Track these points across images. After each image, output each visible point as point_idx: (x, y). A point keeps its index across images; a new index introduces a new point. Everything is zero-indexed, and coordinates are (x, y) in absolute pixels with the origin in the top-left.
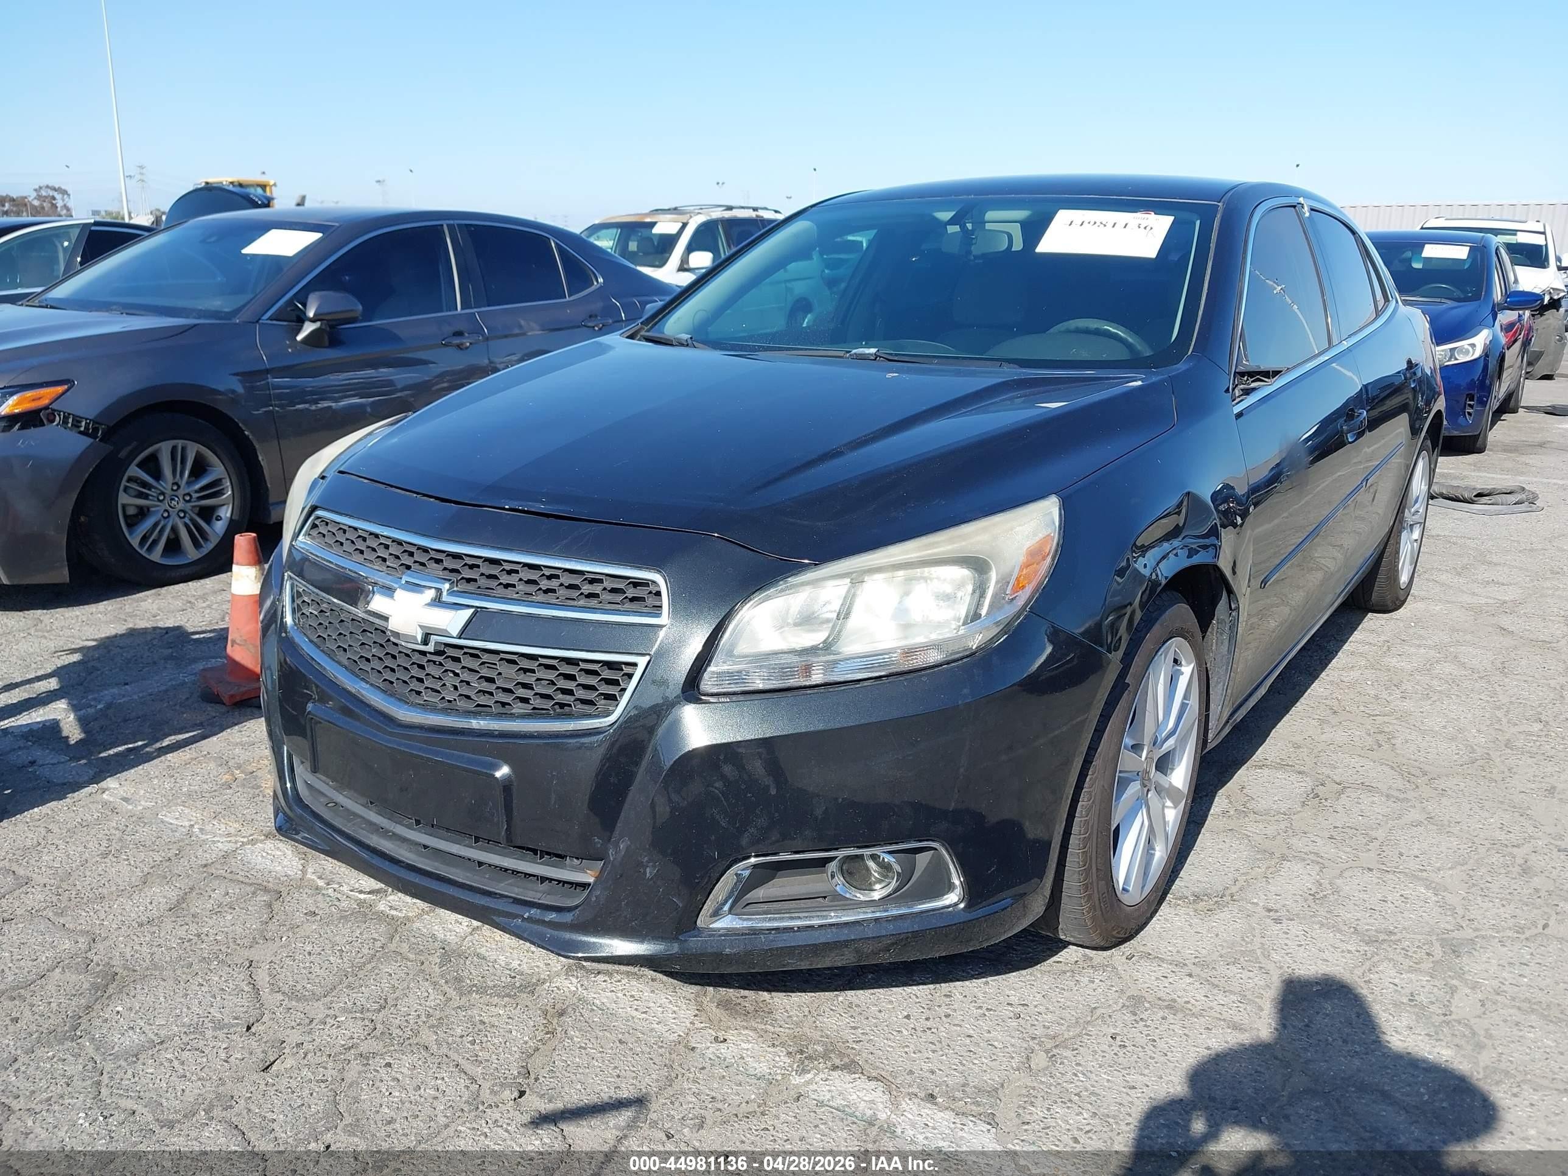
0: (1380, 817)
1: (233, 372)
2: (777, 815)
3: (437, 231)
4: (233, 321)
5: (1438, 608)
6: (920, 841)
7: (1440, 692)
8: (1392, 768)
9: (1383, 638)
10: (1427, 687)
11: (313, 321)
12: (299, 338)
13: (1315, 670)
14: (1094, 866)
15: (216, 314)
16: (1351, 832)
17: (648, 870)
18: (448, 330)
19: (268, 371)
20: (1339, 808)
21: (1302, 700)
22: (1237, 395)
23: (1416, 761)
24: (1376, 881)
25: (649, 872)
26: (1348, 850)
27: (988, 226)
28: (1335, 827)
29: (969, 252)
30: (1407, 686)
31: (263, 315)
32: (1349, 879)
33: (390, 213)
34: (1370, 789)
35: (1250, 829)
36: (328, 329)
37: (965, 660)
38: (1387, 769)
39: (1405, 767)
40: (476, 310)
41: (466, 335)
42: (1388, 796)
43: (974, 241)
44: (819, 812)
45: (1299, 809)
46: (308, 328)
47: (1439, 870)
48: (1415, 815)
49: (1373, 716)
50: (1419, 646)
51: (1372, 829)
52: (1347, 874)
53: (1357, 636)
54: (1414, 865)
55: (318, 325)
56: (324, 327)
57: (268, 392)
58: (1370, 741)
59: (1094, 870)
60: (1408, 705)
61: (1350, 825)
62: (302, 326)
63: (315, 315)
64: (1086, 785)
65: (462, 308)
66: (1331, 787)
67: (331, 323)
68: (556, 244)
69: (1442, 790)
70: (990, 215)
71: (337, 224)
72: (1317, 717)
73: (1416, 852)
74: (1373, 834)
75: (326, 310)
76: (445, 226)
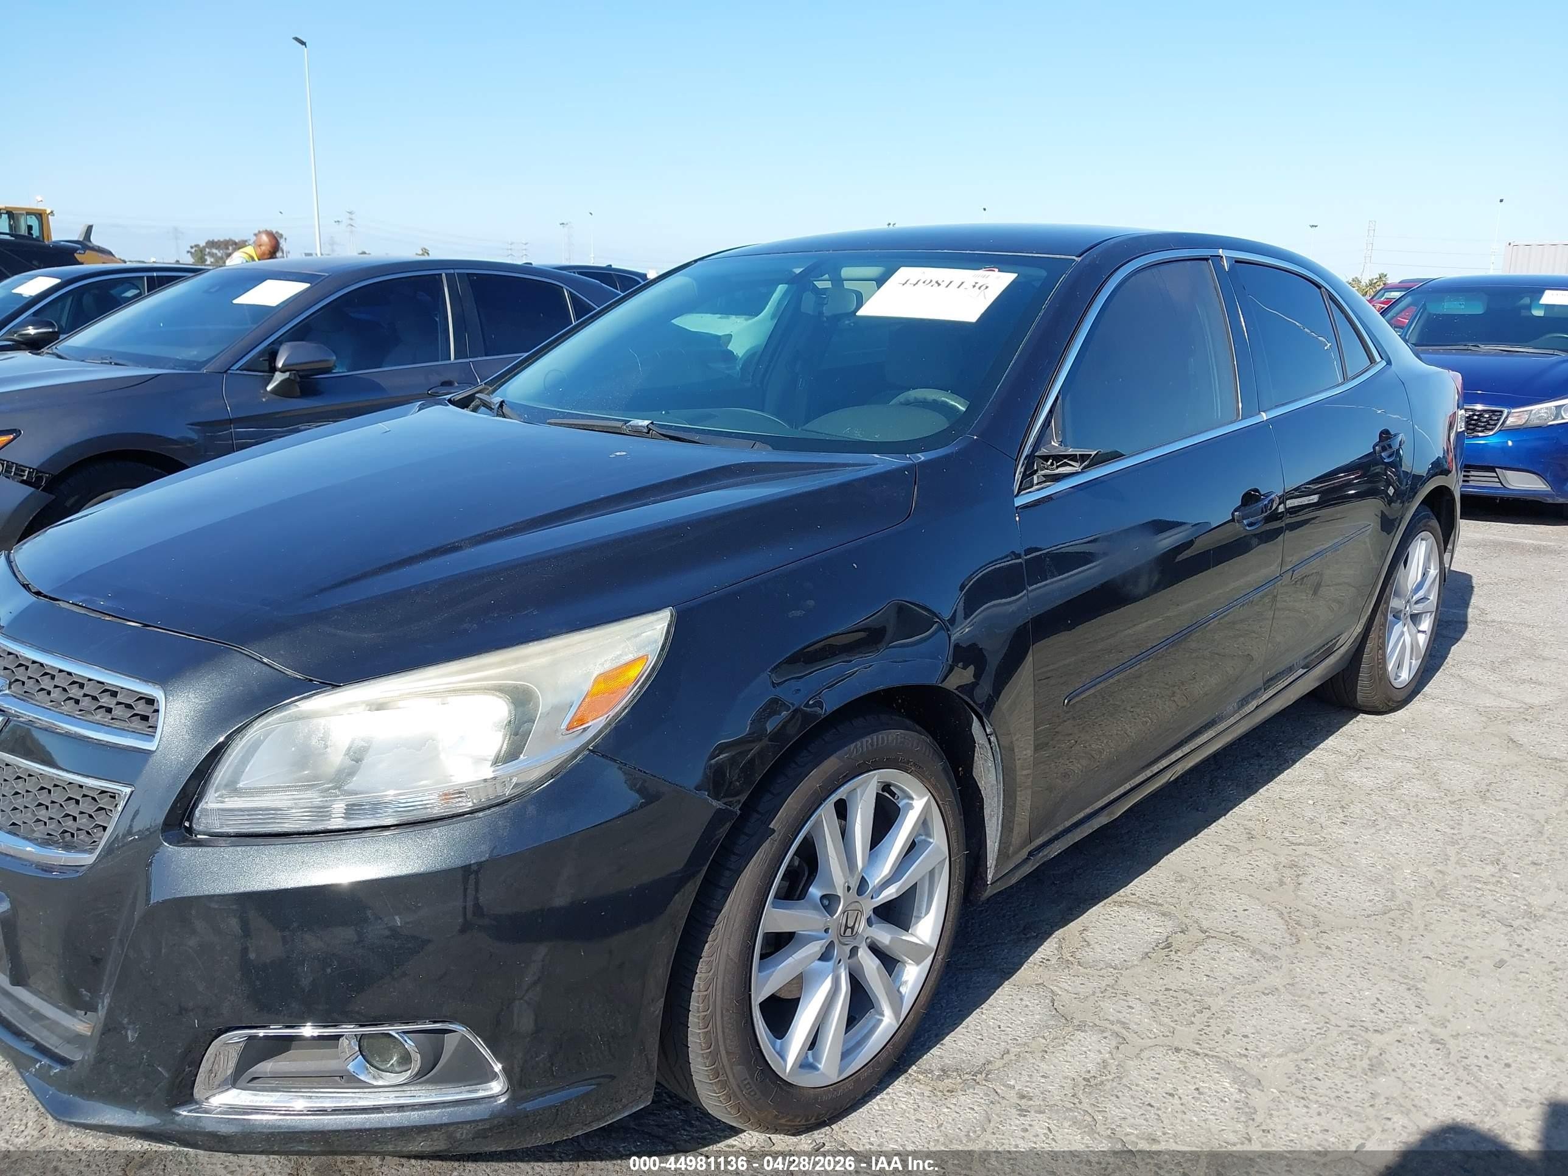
0: (1229, 980)
1: (191, 421)
2: (258, 983)
3: (436, 280)
4: (201, 372)
5: (1447, 710)
6: (435, 1022)
7: (1392, 818)
8: (1281, 915)
9: (1360, 745)
10: (1379, 810)
11: (283, 371)
12: (269, 388)
13: (1256, 782)
14: (722, 1048)
15: (188, 364)
16: (1182, 996)
17: (129, 1033)
18: (437, 379)
19: (231, 421)
20: (1186, 965)
21: (1221, 821)
22: (1035, 482)
23: (1315, 906)
24: (1177, 1065)
25: (131, 1036)
26: (1166, 1020)
27: (847, 285)
28: (1167, 990)
29: (821, 313)
30: (1356, 809)
31: (233, 365)
32: (1144, 1061)
33: (385, 263)
34: (1236, 939)
35: (1061, 985)
36: (298, 379)
37: (493, 809)
38: (1273, 914)
39: (1297, 914)
40: (471, 360)
41: (456, 384)
42: (1253, 952)
43: (825, 302)
44: (305, 983)
45: (1136, 963)
46: (279, 377)
47: (1264, 1057)
48: (1276, 979)
49: (1296, 844)
50: (1398, 758)
51: (1211, 994)
52: (1145, 1054)
53: (1331, 742)
54: (1234, 1046)
55: (287, 374)
56: (292, 377)
57: (231, 442)
58: (1273, 876)
59: (723, 1053)
60: (1346, 833)
61: (1186, 987)
62: (273, 376)
63: (283, 365)
64: (704, 954)
65: (455, 358)
66: (1195, 934)
67: (301, 373)
68: (570, 293)
69: (1327, 948)
70: (846, 272)
71: (327, 274)
72: (1227, 842)
73: (1248, 1030)
74: (1209, 1001)
75: (295, 361)
76: (444, 275)
